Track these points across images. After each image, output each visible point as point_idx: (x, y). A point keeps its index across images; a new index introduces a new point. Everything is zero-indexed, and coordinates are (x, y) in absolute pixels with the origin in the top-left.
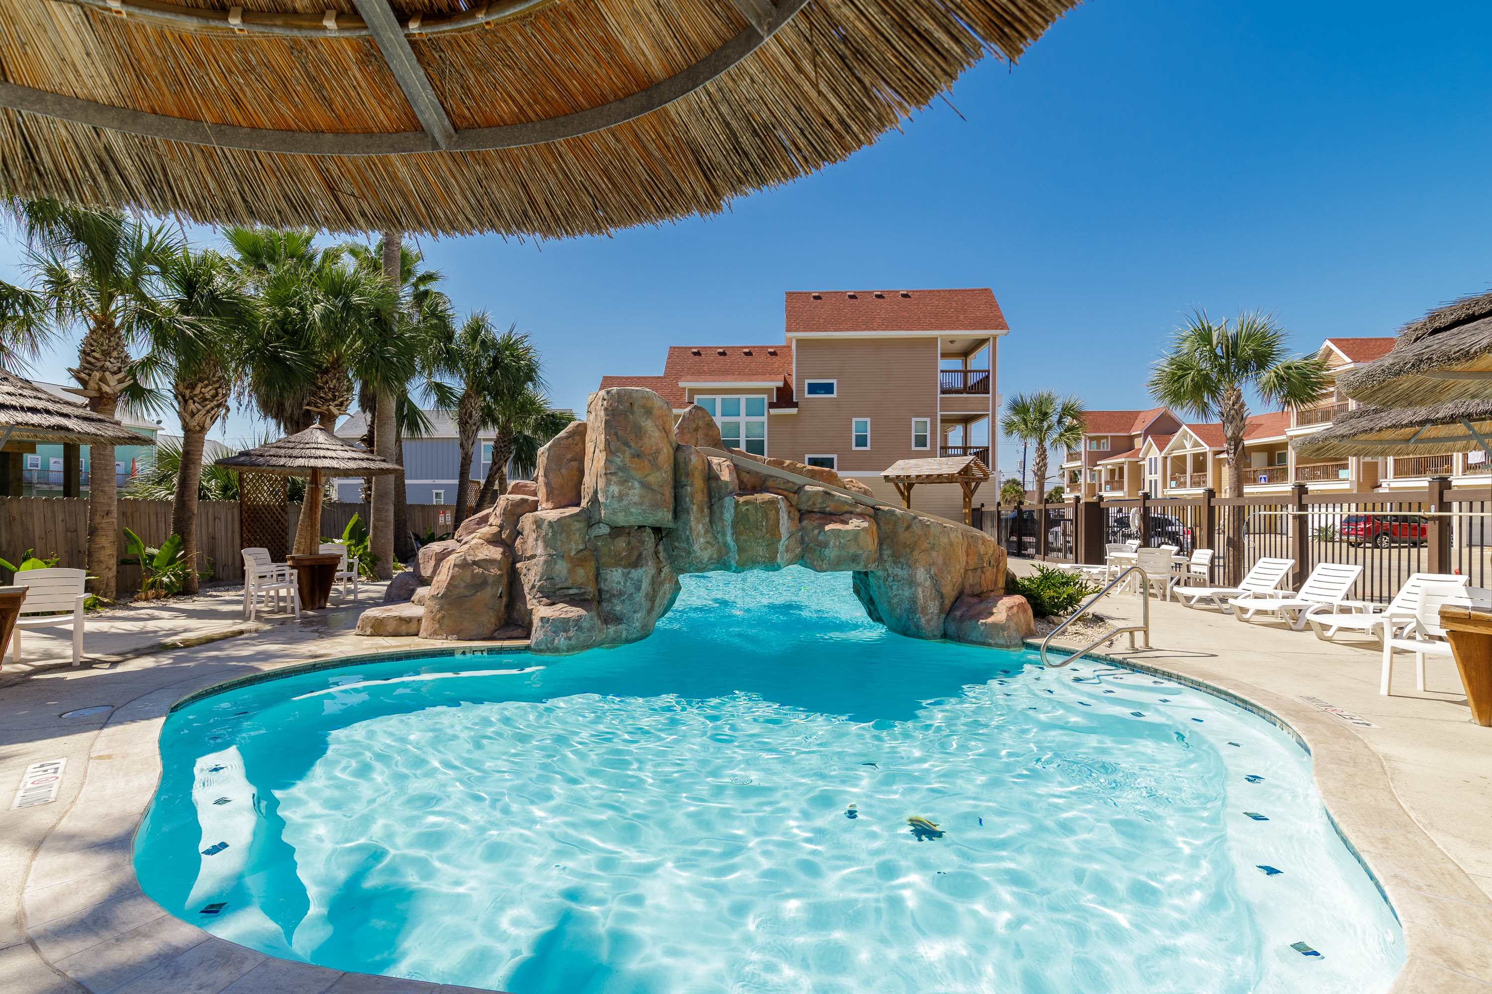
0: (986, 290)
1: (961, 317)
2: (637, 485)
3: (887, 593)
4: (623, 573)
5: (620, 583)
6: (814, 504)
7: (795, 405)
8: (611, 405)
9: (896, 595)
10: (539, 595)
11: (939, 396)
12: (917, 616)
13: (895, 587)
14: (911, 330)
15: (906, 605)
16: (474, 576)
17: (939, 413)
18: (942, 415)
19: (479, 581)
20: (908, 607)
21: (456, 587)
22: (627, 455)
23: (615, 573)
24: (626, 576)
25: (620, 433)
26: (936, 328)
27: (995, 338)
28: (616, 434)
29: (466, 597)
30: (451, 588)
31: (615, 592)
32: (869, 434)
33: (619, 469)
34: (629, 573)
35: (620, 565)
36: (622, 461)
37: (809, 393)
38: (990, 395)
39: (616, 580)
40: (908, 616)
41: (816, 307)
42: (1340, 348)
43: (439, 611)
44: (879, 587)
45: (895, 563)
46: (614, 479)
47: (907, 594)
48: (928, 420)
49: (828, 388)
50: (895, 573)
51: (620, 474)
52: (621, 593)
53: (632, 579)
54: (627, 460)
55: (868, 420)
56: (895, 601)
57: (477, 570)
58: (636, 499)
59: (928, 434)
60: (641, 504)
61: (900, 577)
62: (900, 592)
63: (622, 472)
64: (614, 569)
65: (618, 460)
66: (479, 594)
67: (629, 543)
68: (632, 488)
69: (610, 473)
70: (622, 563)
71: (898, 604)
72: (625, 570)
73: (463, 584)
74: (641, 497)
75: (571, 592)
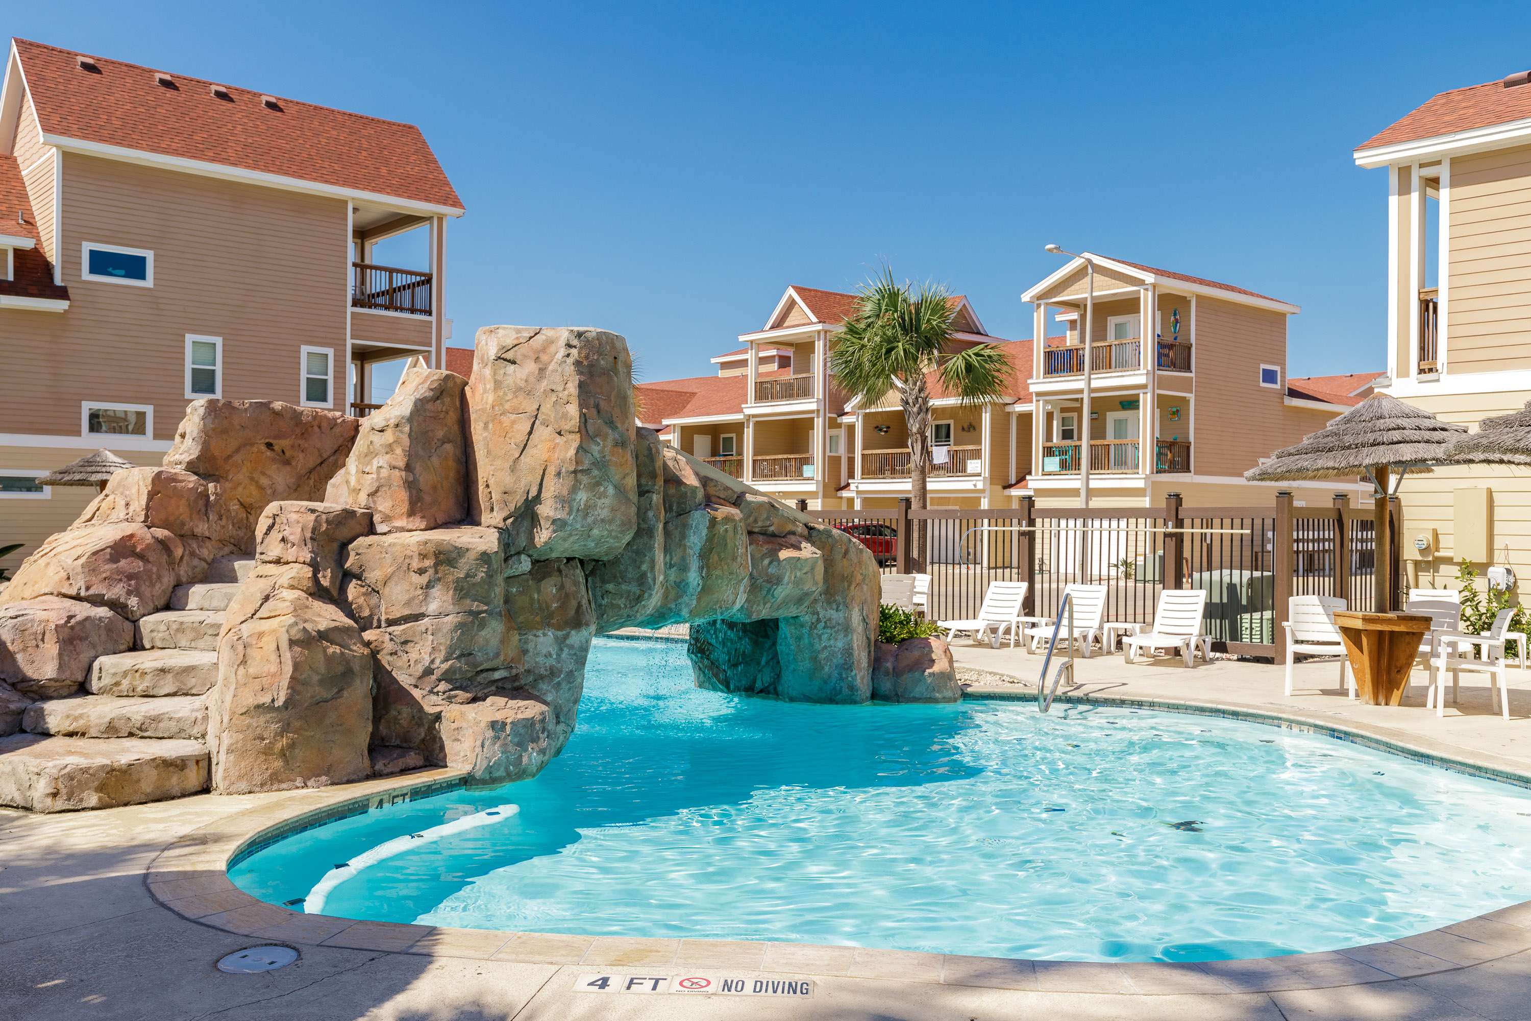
0: (410, 127)
1: (384, 171)
2: (611, 490)
3: (812, 645)
4: (556, 638)
5: (550, 655)
6: (756, 521)
7: (61, 293)
8: (587, 357)
9: (826, 647)
10: (443, 686)
11: (350, 309)
12: (853, 673)
13: (825, 637)
14: (301, 177)
15: (838, 660)
16: (329, 659)
17: (349, 342)
18: (353, 345)
19: (340, 669)
20: (842, 661)
21: (305, 683)
22: (609, 443)
23: (542, 639)
24: (561, 642)
25: (603, 404)
26: (345, 183)
27: (440, 220)
28: (597, 407)
29: (326, 701)
30: (299, 688)
31: (542, 671)
32: (219, 368)
33: (596, 464)
34: (566, 637)
35: (549, 625)
36: (600, 452)
37: (93, 271)
38: (433, 319)
39: (544, 651)
40: (840, 674)
41: (92, 88)
42: (804, 300)
43: (281, 734)
44: (799, 638)
45: (829, 603)
46: (585, 479)
47: (840, 644)
48: (330, 352)
49: (135, 267)
50: (828, 616)
51: (595, 472)
52: (553, 673)
53: (571, 647)
54: (607, 450)
55: (219, 341)
56: (823, 655)
57: (333, 649)
58: (605, 513)
59: (330, 378)
60: (611, 522)
61: (834, 622)
62: (832, 642)
63: (599, 469)
64: (540, 633)
65: (595, 449)
66: (345, 694)
67: (562, 587)
68: (603, 495)
69: (581, 471)
70: (554, 621)
71: (827, 659)
72: (560, 633)
73: (316, 678)
74: (613, 510)
75: (497, 675)
